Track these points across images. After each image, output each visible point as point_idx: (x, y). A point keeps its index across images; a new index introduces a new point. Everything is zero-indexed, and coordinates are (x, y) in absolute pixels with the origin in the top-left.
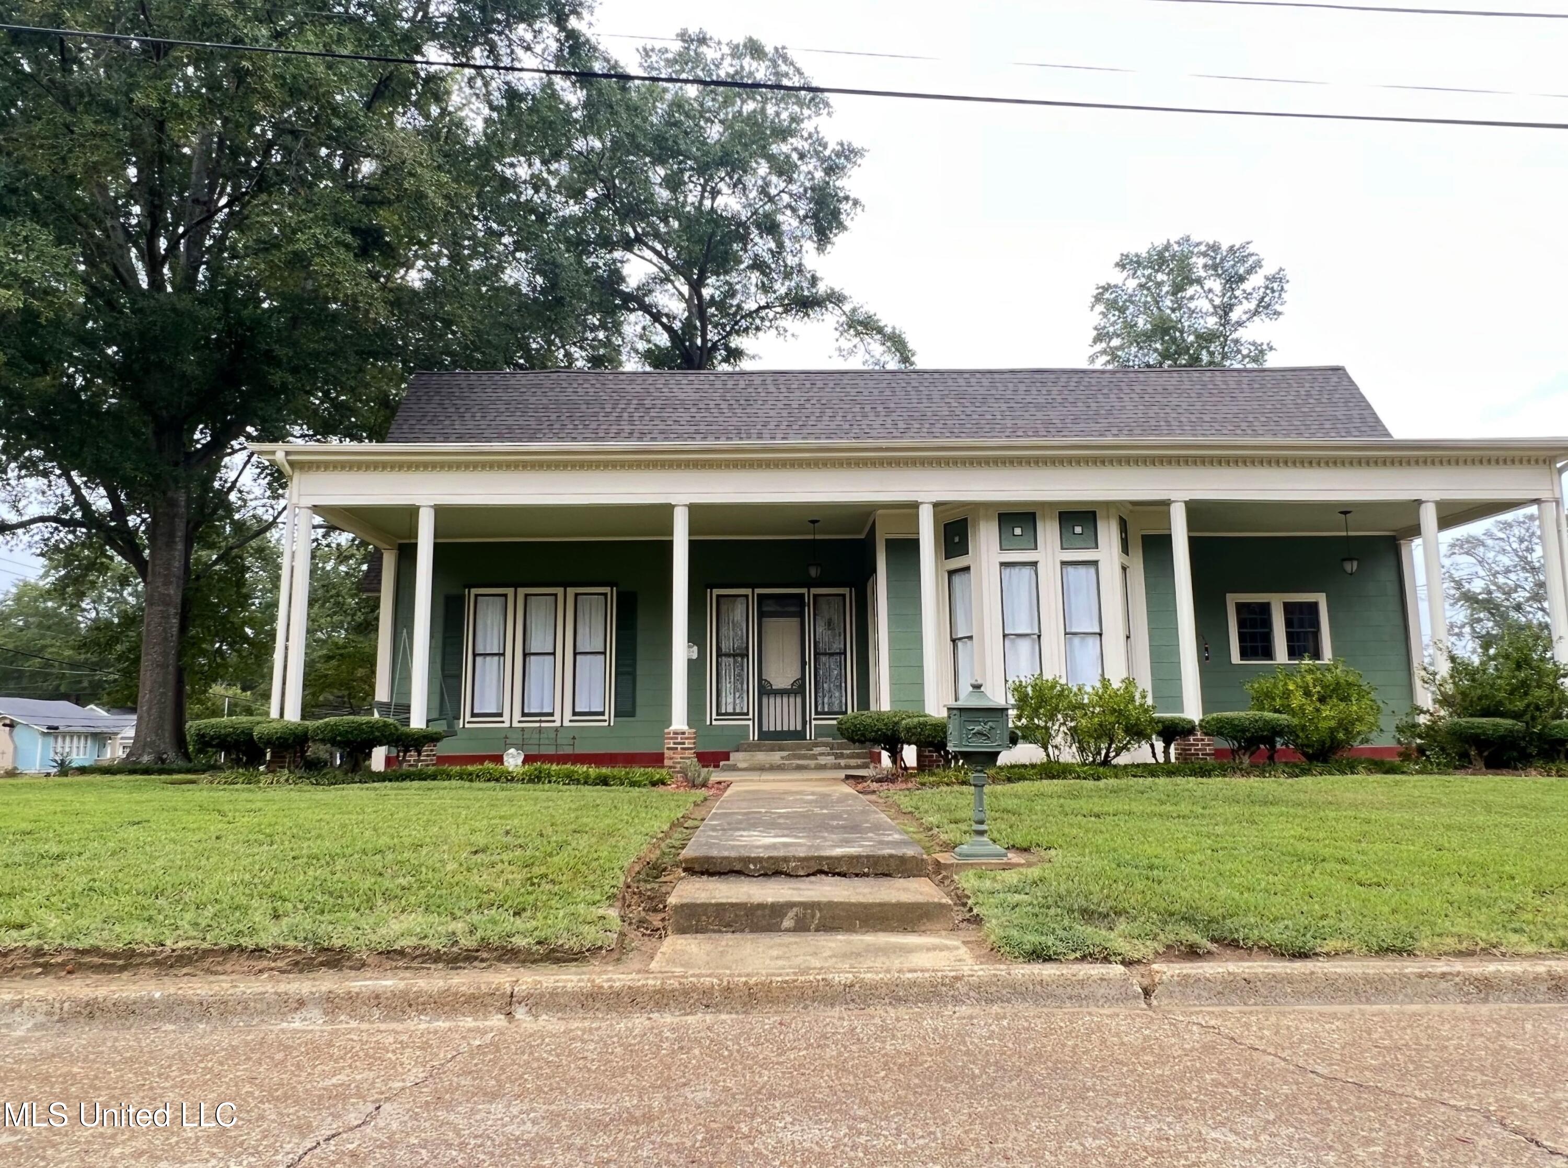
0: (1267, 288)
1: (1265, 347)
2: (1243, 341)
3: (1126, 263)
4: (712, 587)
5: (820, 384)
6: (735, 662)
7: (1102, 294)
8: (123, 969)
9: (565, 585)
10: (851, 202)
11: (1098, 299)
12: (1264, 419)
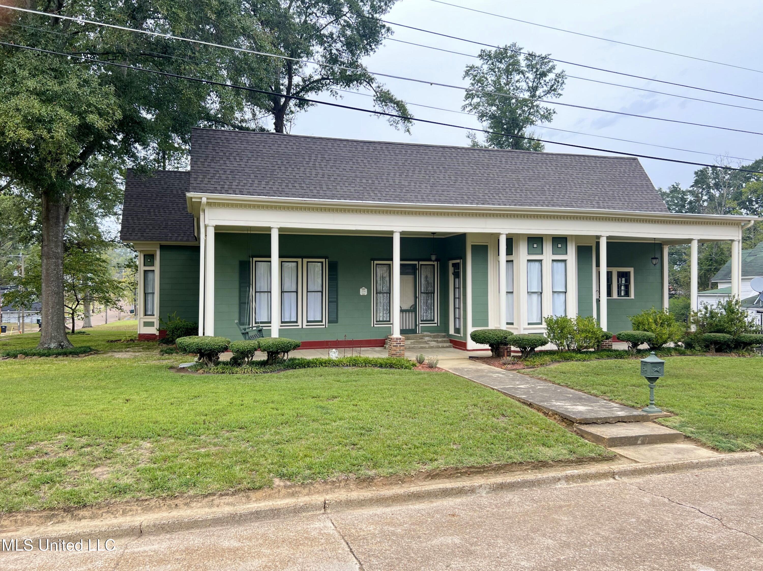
0: (555, 80)
1: (552, 111)
2: (541, 107)
3: (483, 55)
4: (374, 260)
5: (409, 152)
6: (383, 296)
7: (469, 70)
8: (484, 472)
9: (302, 257)
10: (386, 29)
11: (467, 73)
12: (608, 184)
